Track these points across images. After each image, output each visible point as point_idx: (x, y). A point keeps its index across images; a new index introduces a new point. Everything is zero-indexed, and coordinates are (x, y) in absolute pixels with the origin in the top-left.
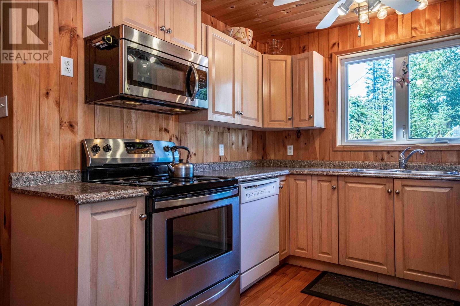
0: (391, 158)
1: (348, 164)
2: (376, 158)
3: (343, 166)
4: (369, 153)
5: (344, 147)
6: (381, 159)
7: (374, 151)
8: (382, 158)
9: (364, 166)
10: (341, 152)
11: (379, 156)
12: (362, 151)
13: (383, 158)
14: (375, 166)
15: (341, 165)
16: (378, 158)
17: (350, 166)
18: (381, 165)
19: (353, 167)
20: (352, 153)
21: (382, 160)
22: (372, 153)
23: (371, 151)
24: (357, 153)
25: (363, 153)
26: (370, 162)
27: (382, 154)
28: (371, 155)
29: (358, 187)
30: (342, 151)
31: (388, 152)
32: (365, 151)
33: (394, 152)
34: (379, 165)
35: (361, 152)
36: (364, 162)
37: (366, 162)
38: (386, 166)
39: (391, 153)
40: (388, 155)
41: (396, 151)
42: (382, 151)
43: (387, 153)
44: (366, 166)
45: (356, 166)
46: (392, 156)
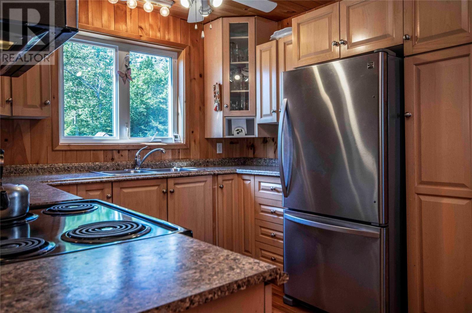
0: (121, 157)
1: (76, 167)
2: (106, 158)
3: (69, 169)
4: (99, 152)
5: (69, 146)
6: (111, 159)
7: (104, 150)
8: (112, 157)
9: (95, 168)
10: (64, 152)
11: (110, 156)
12: (90, 150)
13: (114, 158)
14: (107, 167)
15: (66, 168)
16: (108, 159)
17: (78, 169)
18: (113, 166)
19: (82, 170)
20: (78, 152)
21: (113, 160)
22: (102, 152)
23: (101, 150)
24: (84, 152)
25: (92, 152)
26: (101, 163)
27: (112, 153)
28: (101, 154)
29: (134, 192)
30: (66, 151)
31: (119, 151)
32: (94, 150)
33: (124, 151)
34: (112, 166)
35: (89, 152)
36: (95, 163)
37: (97, 163)
38: (119, 166)
39: (121, 152)
40: (118, 154)
41: (125, 150)
42: (112, 150)
43: (117, 152)
44: (98, 168)
45: (87, 168)
46: (122, 156)
